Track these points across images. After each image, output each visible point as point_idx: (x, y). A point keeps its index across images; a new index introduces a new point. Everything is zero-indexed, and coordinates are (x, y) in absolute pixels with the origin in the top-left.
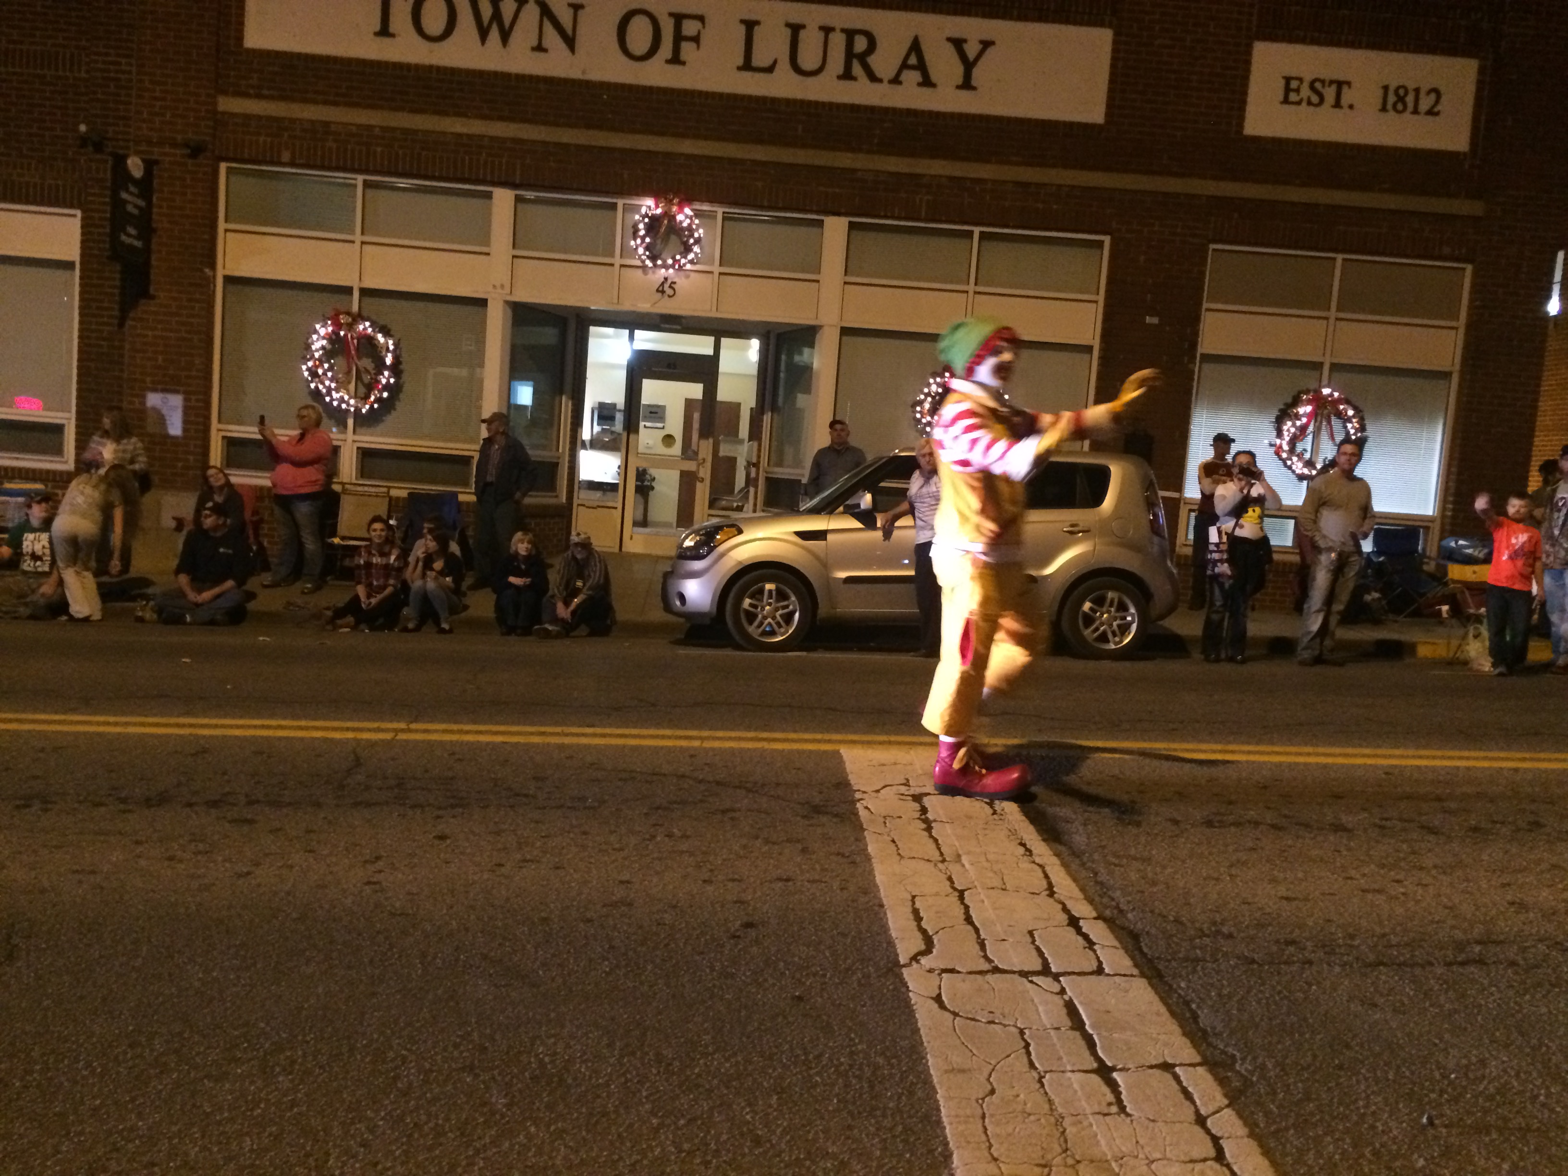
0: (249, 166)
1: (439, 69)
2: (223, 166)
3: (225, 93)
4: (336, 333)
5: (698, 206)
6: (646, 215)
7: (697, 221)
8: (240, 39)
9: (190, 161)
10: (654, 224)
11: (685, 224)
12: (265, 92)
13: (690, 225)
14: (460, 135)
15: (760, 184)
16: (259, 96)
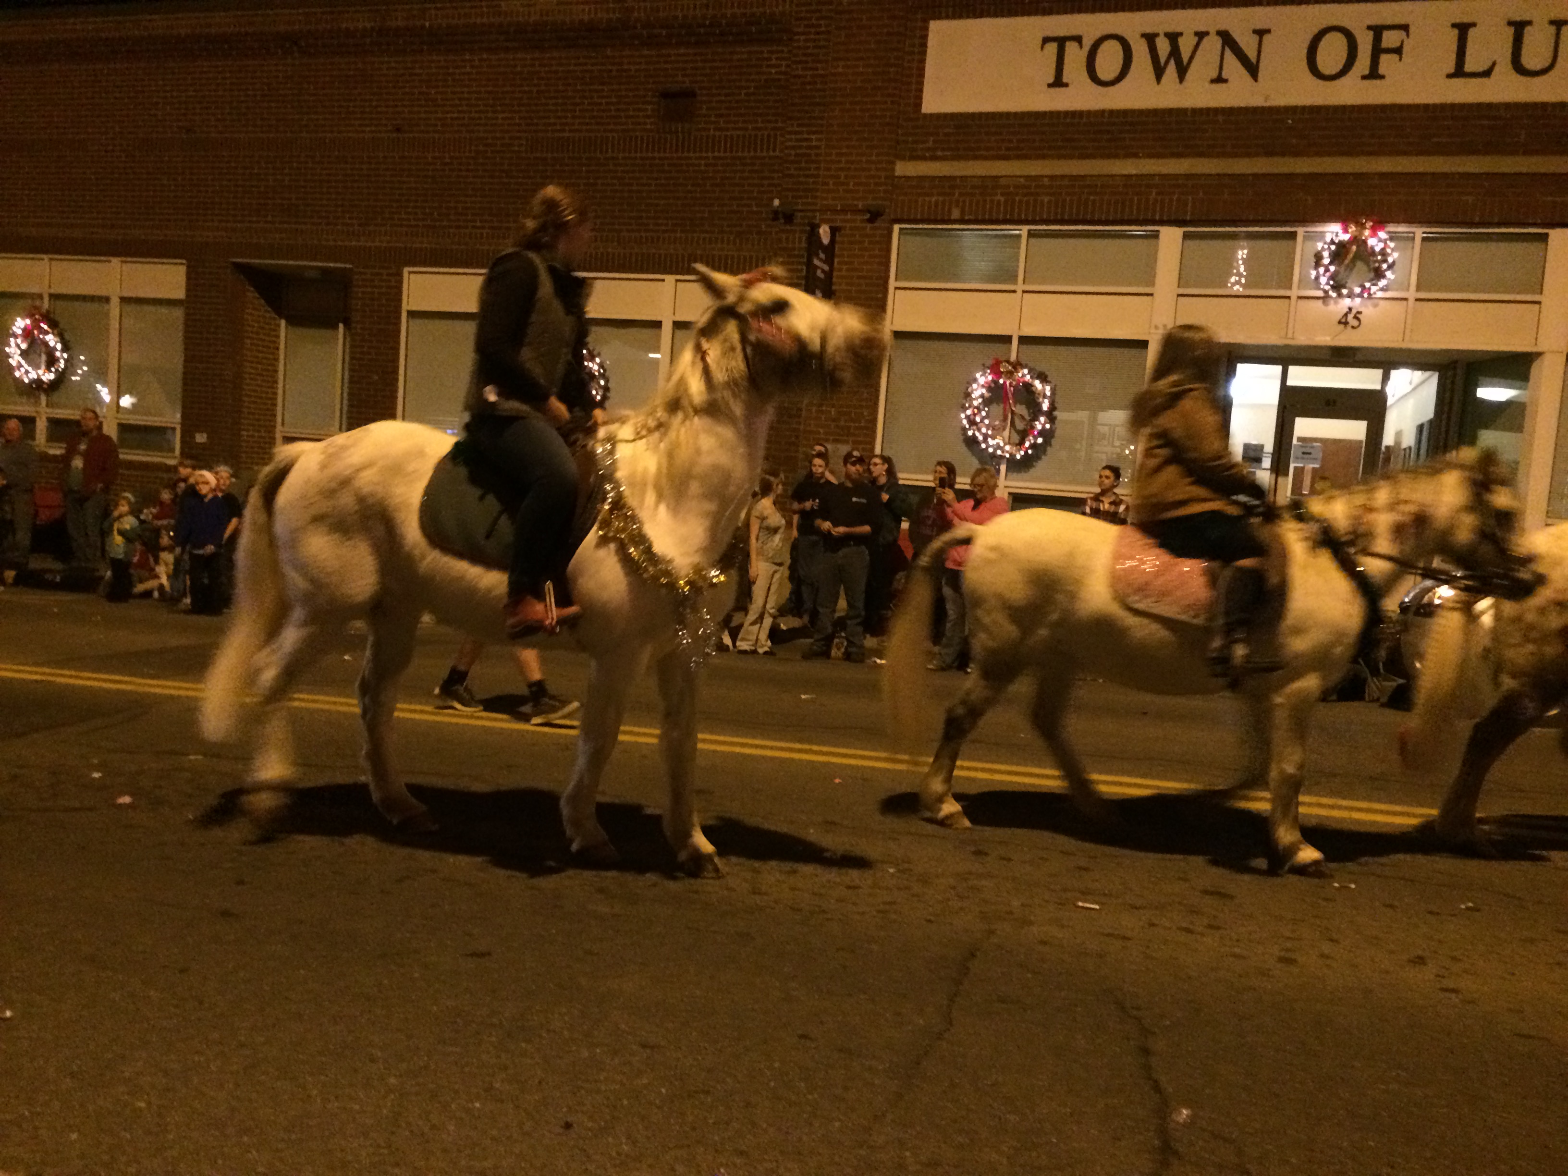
0: (921, 226)
1: (1112, 112)
2: (896, 228)
3: (903, 158)
4: (995, 382)
5: (1392, 228)
6: (1332, 242)
7: (1392, 245)
8: (919, 105)
9: (869, 225)
10: (1340, 252)
11: (1377, 249)
12: (939, 153)
13: (1383, 249)
14: (1129, 176)
15: (1470, 199)
16: (934, 158)
